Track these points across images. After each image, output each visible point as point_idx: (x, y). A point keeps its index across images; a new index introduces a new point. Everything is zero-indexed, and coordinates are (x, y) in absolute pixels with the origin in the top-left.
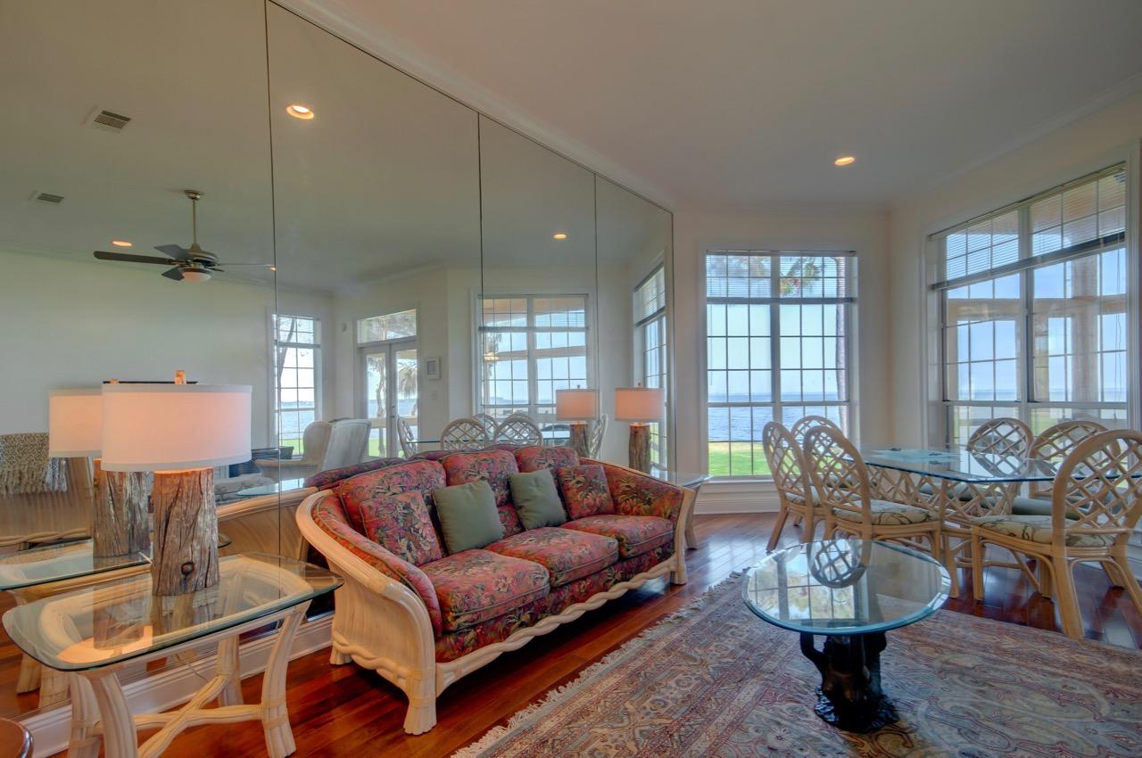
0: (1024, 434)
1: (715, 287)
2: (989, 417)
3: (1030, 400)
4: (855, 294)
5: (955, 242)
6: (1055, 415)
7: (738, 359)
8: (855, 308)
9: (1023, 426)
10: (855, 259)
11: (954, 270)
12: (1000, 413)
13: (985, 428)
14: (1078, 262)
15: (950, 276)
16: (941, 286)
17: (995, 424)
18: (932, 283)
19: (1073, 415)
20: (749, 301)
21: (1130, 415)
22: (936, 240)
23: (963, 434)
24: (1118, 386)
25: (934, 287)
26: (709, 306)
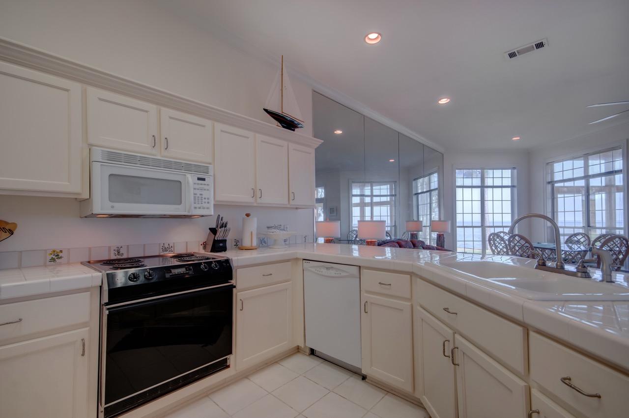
0: (587, 238)
1: (459, 182)
2: (573, 233)
3: (589, 226)
4: (515, 184)
5: (557, 167)
6: (598, 232)
7: (468, 209)
8: (515, 190)
9: (586, 236)
10: (515, 171)
11: (558, 177)
12: (577, 231)
13: (572, 236)
14: (608, 177)
15: (556, 179)
16: (552, 183)
17: (576, 235)
18: (548, 181)
19: (606, 232)
20: (472, 187)
21: (625, 232)
22: (550, 164)
23: (563, 239)
24: (620, 219)
25: (549, 183)
26: (457, 189)
